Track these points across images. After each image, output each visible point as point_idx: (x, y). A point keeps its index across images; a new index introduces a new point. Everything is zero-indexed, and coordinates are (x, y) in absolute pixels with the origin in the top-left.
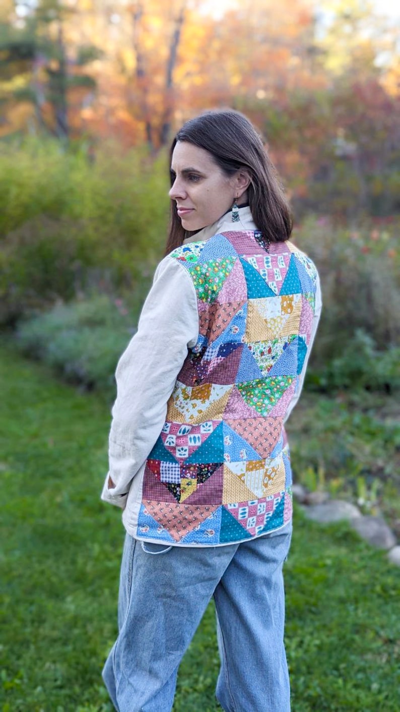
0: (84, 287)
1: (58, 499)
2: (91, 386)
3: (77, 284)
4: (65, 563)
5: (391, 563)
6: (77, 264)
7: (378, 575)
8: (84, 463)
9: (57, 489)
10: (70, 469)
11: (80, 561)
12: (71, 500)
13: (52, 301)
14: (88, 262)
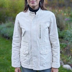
0: (7, 20)
1: (3, 58)
2: (9, 38)
3: (6, 20)
4: (5, 69)
5: (63, 68)
6: (6, 16)
7: (61, 70)
8: (8, 52)
9: (3, 57)
10: (5, 53)
11: (8, 69)
12: (6, 59)
13: (1, 23)
14: (8, 16)
